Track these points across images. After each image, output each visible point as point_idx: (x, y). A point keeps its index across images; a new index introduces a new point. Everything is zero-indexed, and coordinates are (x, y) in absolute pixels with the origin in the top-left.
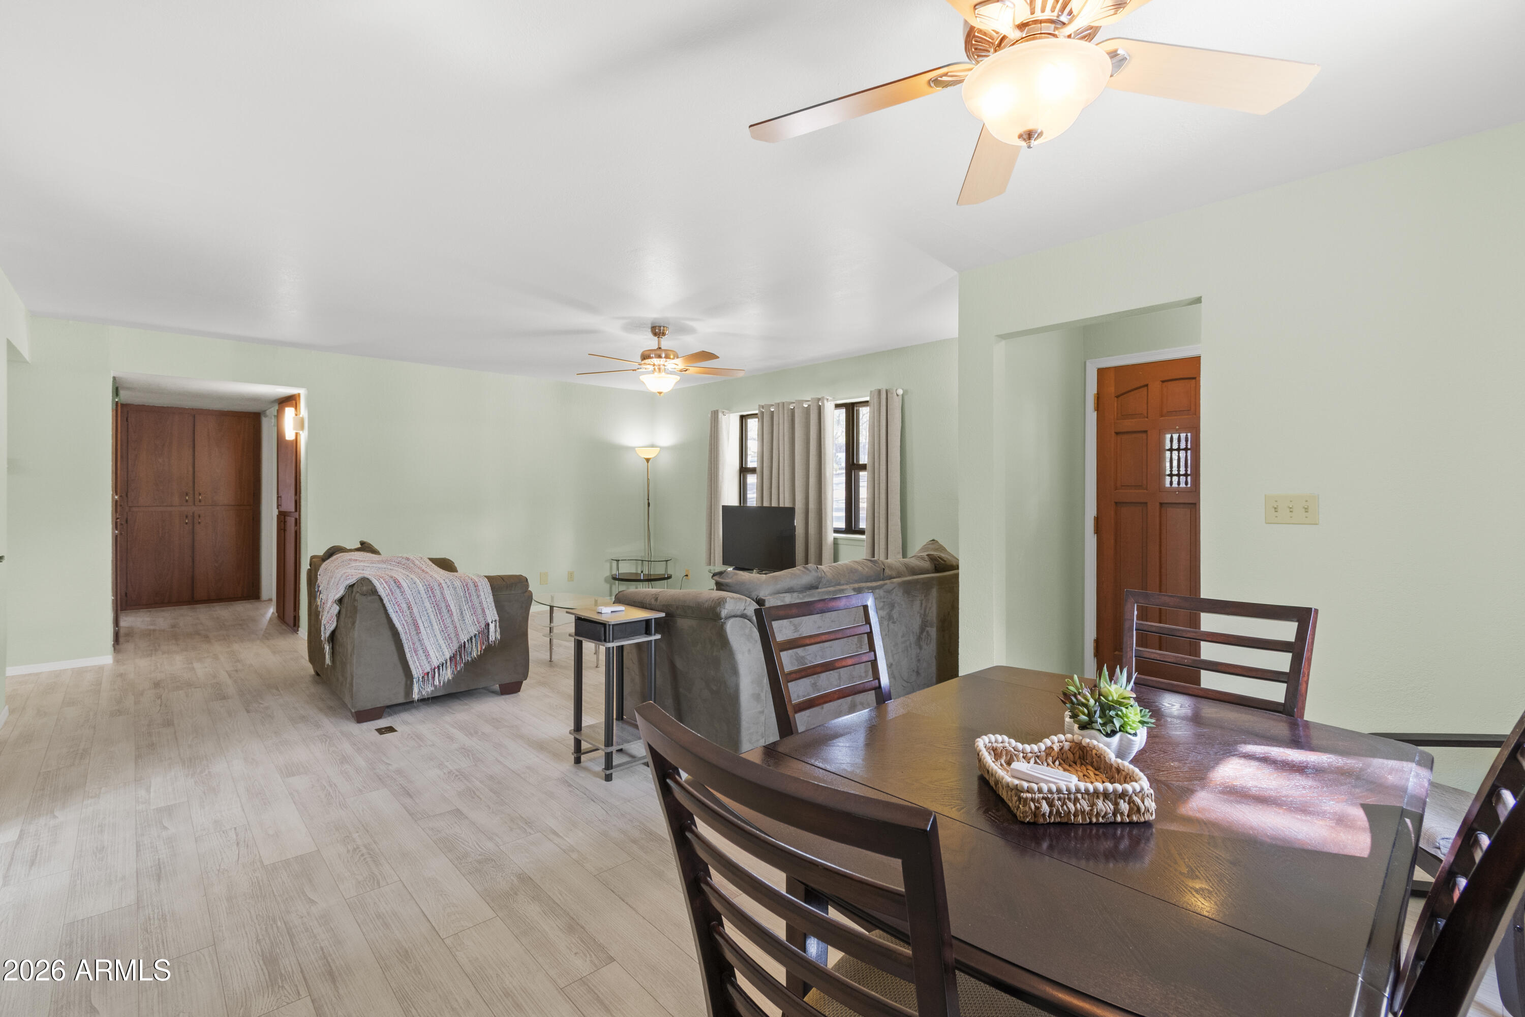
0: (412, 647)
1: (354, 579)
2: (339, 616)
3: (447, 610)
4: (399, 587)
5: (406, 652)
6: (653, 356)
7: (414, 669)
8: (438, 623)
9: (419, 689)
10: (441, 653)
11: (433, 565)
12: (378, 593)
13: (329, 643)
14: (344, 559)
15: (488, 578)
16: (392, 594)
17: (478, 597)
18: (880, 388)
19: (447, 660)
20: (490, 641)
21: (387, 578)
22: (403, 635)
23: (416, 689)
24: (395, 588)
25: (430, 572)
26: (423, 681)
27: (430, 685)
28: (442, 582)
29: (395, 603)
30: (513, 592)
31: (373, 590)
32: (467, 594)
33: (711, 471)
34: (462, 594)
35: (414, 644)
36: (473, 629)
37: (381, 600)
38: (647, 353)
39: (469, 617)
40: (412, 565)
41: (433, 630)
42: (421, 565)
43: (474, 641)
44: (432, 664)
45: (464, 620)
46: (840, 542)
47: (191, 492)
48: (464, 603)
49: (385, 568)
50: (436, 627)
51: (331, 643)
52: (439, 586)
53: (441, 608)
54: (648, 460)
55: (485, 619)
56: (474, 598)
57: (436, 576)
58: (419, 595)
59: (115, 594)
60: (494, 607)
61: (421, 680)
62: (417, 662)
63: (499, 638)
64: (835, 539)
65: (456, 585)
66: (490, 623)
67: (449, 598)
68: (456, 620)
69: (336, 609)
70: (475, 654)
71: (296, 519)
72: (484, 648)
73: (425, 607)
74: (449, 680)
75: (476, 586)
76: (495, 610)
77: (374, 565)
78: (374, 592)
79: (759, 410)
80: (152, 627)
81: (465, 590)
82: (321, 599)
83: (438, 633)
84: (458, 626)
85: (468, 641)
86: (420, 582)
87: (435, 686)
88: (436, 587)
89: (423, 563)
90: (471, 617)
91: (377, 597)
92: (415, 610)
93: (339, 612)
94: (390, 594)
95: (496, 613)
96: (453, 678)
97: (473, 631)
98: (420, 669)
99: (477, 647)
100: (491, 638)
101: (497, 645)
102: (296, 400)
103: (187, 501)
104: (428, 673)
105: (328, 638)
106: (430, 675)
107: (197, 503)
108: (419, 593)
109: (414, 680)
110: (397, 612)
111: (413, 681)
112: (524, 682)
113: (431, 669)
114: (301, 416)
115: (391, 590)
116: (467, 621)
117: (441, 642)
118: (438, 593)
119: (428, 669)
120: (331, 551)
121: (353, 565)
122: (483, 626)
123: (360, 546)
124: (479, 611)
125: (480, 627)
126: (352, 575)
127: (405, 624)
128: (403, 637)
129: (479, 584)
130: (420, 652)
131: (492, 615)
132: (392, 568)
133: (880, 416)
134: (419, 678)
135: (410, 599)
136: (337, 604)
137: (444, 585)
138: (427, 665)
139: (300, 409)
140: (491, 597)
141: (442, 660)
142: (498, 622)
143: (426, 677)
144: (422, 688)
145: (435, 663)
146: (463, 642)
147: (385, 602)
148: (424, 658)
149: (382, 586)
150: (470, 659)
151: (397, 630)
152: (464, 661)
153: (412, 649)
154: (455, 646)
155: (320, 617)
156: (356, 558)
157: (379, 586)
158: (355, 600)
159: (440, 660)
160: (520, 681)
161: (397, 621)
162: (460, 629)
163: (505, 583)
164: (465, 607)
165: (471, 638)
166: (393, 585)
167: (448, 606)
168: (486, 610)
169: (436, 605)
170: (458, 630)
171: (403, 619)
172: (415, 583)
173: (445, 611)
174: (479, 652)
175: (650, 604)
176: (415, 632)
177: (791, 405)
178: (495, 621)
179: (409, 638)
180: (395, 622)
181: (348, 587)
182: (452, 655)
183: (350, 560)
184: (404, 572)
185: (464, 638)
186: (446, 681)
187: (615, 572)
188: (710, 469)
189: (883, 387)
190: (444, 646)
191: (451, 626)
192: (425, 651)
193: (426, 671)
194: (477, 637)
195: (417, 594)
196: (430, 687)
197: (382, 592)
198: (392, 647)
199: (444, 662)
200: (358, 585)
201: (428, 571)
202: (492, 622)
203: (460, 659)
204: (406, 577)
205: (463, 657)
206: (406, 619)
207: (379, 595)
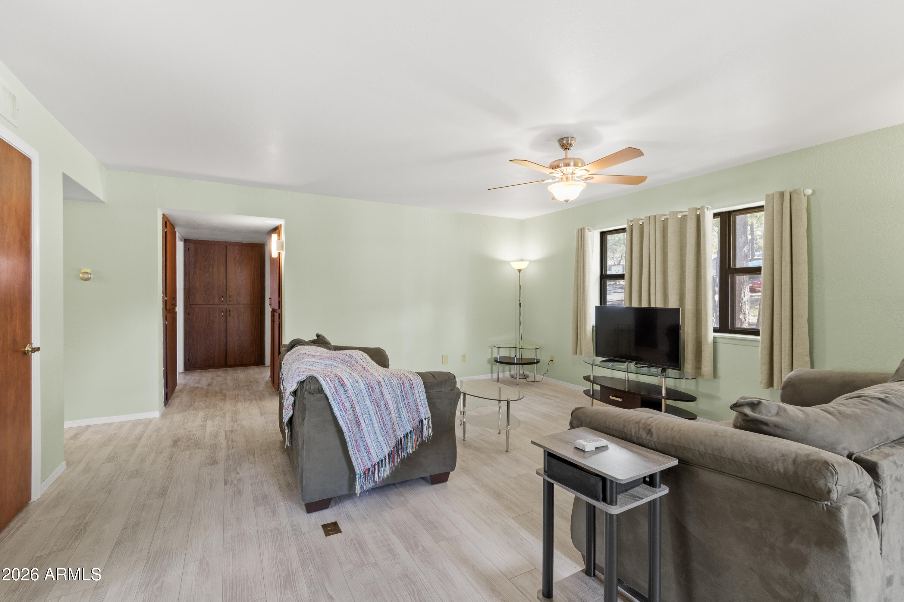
0: (354, 444)
1: (304, 376)
2: (294, 406)
3: (385, 408)
4: (343, 385)
5: (349, 449)
6: (562, 165)
7: (357, 466)
8: (378, 420)
9: (361, 485)
10: (380, 450)
11: (373, 362)
12: (324, 392)
13: (288, 427)
14: (299, 353)
15: (420, 374)
16: (337, 392)
17: (413, 395)
18: (782, 190)
19: (386, 456)
20: (424, 437)
21: (332, 376)
22: (347, 433)
23: (358, 486)
24: (340, 387)
25: (370, 371)
26: (365, 477)
27: (371, 481)
28: (381, 380)
29: (339, 401)
30: (443, 389)
31: (320, 389)
32: (403, 392)
33: (578, 277)
34: (399, 392)
35: (356, 441)
36: (409, 426)
37: (327, 399)
38: (556, 163)
39: (405, 414)
40: (355, 363)
41: (373, 427)
42: (362, 363)
43: (409, 437)
44: (373, 461)
45: (401, 417)
46: (718, 340)
47: (225, 296)
48: (401, 401)
49: (331, 365)
50: (376, 424)
51: (290, 427)
52: (379, 384)
53: (381, 406)
54: (520, 271)
55: (419, 416)
56: (410, 395)
57: (376, 375)
58: (361, 394)
59: (165, 366)
60: (427, 405)
61: (363, 476)
62: (359, 458)
63: (432, 435)
64: (715, 338)
65: (394, 383)
66: (424, 420)
67: (387, 396)
68: (394, 417)
69: (291, 399)
70: (410, 450)
71: (279, 314)
72: (418, 444)
73: (366, 405)
74: (387, 476)
75: (411, 384)
76: (428, 407)
77: (322, 361)
78: (321, 390)
79: (628, 223)
80: (197, 385)
81: (401, 388)
82: (284, 385)
83: (378, 431)
84: (395, 423)
85: (404, 437)
86: (362, 380)
87: (376, 482)
88: (376, 386)
89: (364, 360)
90: (407, 414)
91: (323, 395)
92: (357, 408)
93: (294, 402)
94: (335, 392)
95: (428, 410)
96: (391, 474)
97: (409, 428)
98: (362, 465)
99: (413, 444)
100: (424, 435)
101: (430, 441)
102: (279, 230)
103: (223, 301)
104: (369, 469)
105: (287, 423)
106: (370, 471)
107: (228, 302)
108: (361, 391)
109: (357, 476)
110: (341, 410)
111: (355, 477)
112: (451, 473)
113: (372, 465)
114: (282, 240)
115: (336, 389)
116: (403, 418)
117: (381, 439)
118: (377, 391)
119: (369, 465)
120: (293, 344)
121: (306, 360)
122: (417, 423)
123: (317, 338)
124: (414, 408)
125: (415, 424)
126: (303, 372)
127: (348, 423)
128: (346, 435)
129: (414, 382)
130: (362, 448)
131: (425, 412)
132: (337, 365)
133: (782, 218)
134: (361, 474)
135: (353, 398)
136: (292, 396)
137: (383, 383)
138: (368, 461)
139: (281, 236)
140: (424, 394)
141: (381, 457)
142: (430, 419)
143: (367, 472)
144: (364, 483)
145: (376, 460)
146: (400, 438)
147: (330, 401)
148: (365, 454)
149: (328, 385)
150: (406, 455)
151: (341, 429)
152: (401, 457)
153: (355, 446)
154: (393, 443)
155: (283, 401)
156: (309, 353)
157: (325, 385)
158: (304, 398)
159: (379, 457)
160: (448, 472)
161: (341, 420)
162: (397, 426)
163: (436, 380)
164: (401, 404)
165: (407, 434)
166: (338, 384)
167: (386, 404)
168: (420, 407)
169: (376, 403)
170: (395, 427)
171: (346, 418)
172: (357, 382)
173: (383, 409)
174: (414, 448)
175: (638, 438)
176: (357, 430)
177: (662, 217)
178: (428, 418)
179: (352, 436)
180: (339, 421)
181: (299, 383)
182: (390, 452)
183: (304, 354)
184: (348, 370)
185: (401, 434)
186: (385, 477)
187: (495, 355)
188: (577, 276)
189: (787, 188)
190: (383, 443)
191: (390, 424)
192: (366, 448)
193: (367, 467)
194: (412, 433)
195: (359, 392)
196: (371, 483)
197: (328, 391)
198: (337, 443)
199: (383, 459)
200: (307, 383)
201: (368, 368)
202: (425, 419)
203: (397, 454)
204: (349, 376)
205: (400, 453)
206: (349, 417)
207: (325, 394)
